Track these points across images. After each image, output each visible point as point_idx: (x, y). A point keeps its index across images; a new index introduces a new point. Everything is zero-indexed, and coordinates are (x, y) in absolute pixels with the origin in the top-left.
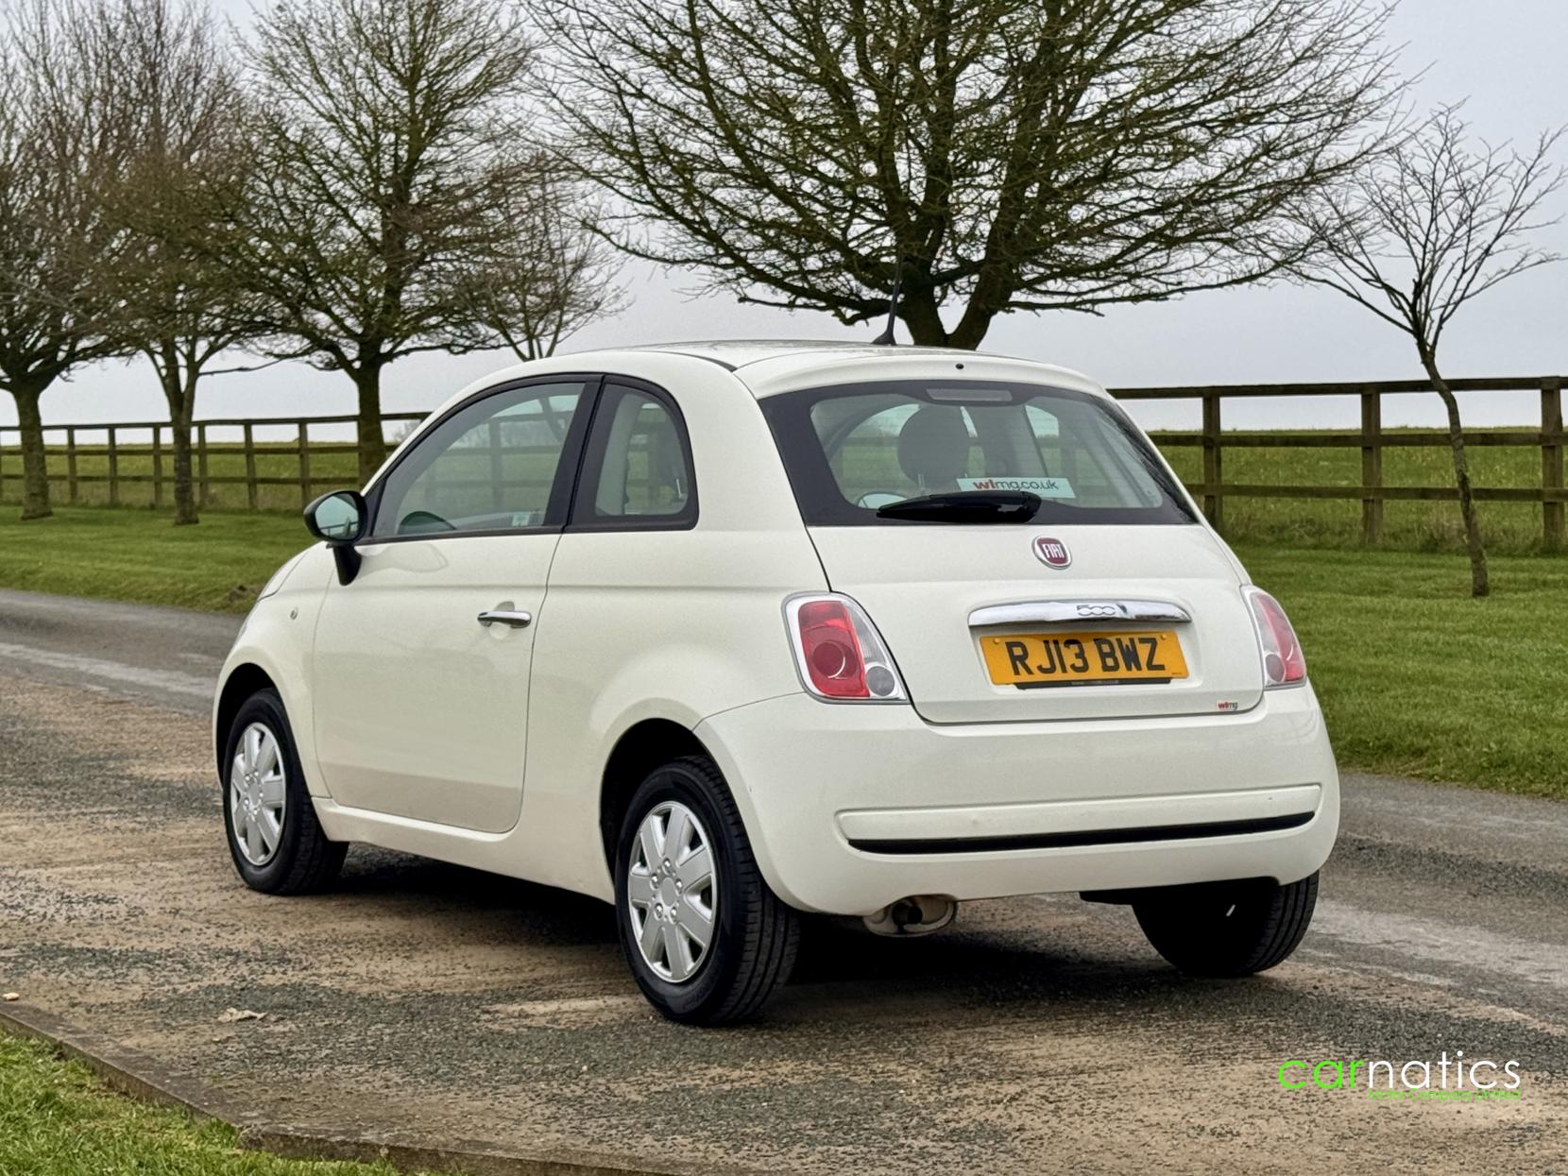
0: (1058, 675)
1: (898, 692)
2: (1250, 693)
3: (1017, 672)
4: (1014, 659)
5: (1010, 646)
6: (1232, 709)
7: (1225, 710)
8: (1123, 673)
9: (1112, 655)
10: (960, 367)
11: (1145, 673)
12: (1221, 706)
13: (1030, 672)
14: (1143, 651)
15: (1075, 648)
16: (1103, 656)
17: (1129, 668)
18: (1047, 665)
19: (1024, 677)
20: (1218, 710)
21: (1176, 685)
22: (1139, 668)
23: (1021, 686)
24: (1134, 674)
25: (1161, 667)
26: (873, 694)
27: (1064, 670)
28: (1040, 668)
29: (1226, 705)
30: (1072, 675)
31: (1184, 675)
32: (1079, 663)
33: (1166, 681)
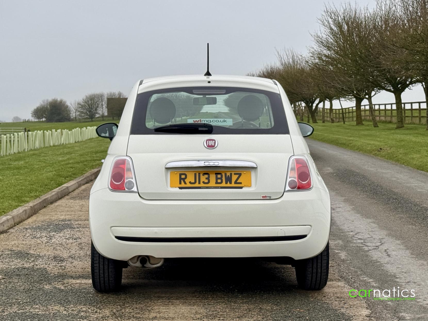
0: (197, 185)
1: (135, 189)
2: (277, 193)
3: (180, 183)
4: (181, 179)
5: (181, 175)
6: (268, 198)
7: (265, 198)
8: (224, 184)
9: (221, 178)
10: (209, 82)
11: (233, 185)
12: (263, 197)
13: (185, 183)
14: (234, 178)
15: (206, 176)
16: (217, 179)
17: (226, 183)
18: (193, 181)
19: (183, 185)
20: (262, 198)
21: (244, 190)
22: (231, 183)
23: (181, 188)
24: (229, 185)
25: (241, 183)
26: (126, 189)
27: (199, 183)
28: (190, 183)
29: (266, 197)
30: (202, 185)
31: (249, 186)
32: (206, 181)
33: (241, 188)
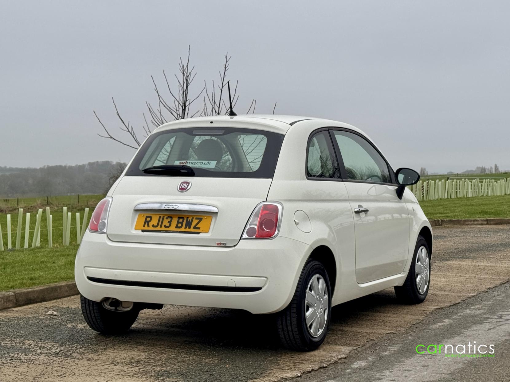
0: (158, 228)
1: (105, 231)
2: (234, 240)
3: (144, 226)
4: (146, 221)
5: (147, 217)
6: (223, 245)
7: (220, 245)
8: (183, 229)
9: (182, 223)
11: (192, 230)
12: (217, 244)
13: (148, 226)
14: (195, 222)
15: (169, 220)
16: (178, 222)
17: (186, 228)
18: (156, 224)
19: (146, 228)
20: (216, 245)
21: (202, 235)
22: (190, 228)
23: (143, 231)
24: (187, 230)
25: (199, 228)
26: (99, 230)
27: (161, 226)
28: (153, 226)
29: (221, 244)
30: (163, 228)
31: (207, 232)
32: (168, 225)
33: (198, 233)
